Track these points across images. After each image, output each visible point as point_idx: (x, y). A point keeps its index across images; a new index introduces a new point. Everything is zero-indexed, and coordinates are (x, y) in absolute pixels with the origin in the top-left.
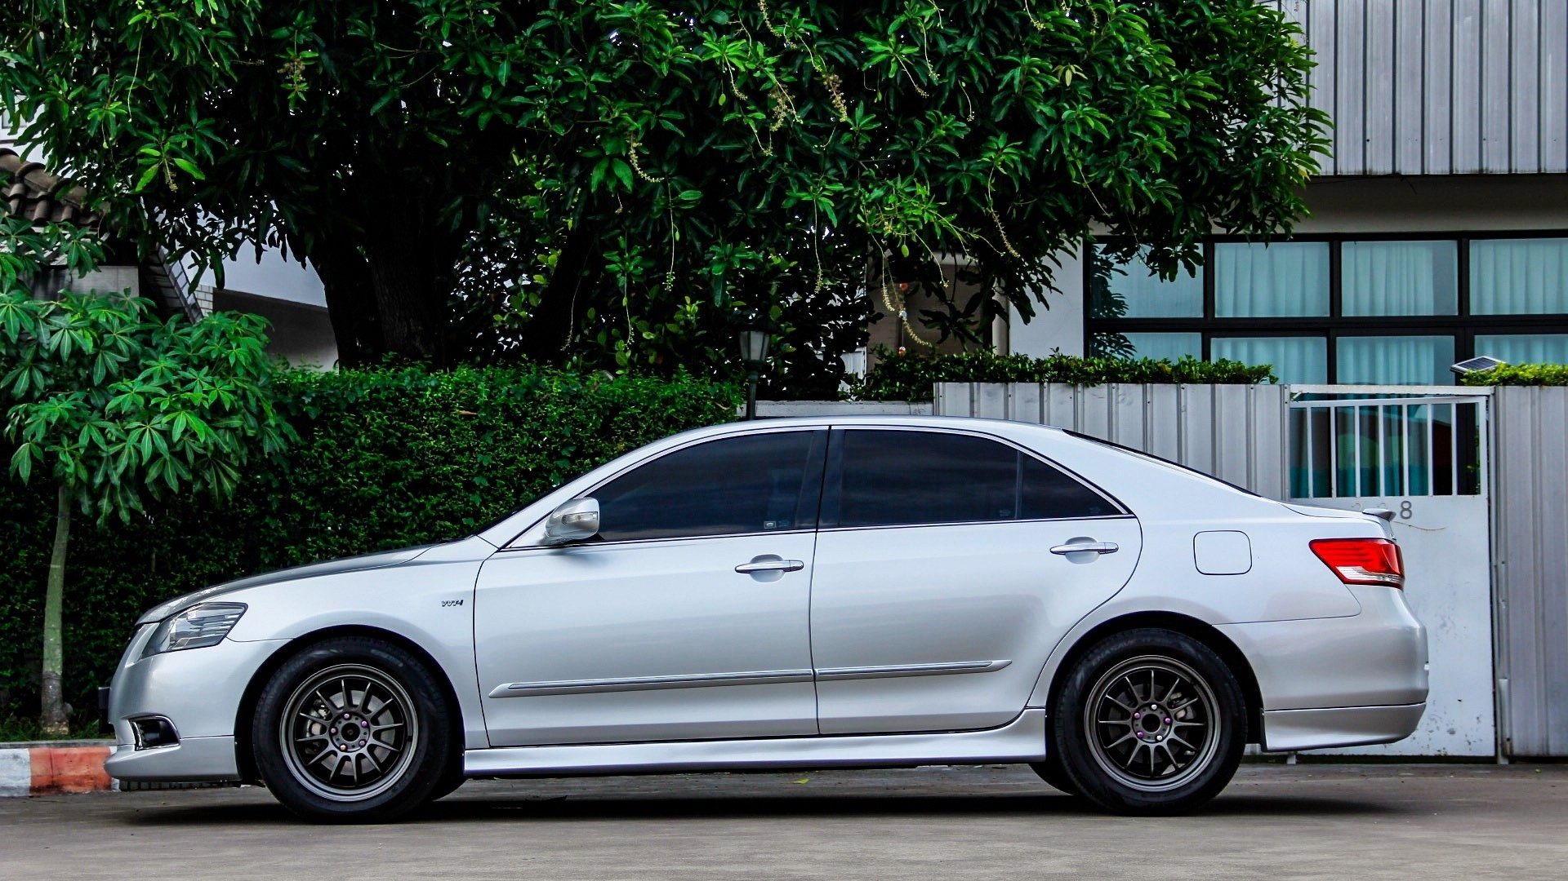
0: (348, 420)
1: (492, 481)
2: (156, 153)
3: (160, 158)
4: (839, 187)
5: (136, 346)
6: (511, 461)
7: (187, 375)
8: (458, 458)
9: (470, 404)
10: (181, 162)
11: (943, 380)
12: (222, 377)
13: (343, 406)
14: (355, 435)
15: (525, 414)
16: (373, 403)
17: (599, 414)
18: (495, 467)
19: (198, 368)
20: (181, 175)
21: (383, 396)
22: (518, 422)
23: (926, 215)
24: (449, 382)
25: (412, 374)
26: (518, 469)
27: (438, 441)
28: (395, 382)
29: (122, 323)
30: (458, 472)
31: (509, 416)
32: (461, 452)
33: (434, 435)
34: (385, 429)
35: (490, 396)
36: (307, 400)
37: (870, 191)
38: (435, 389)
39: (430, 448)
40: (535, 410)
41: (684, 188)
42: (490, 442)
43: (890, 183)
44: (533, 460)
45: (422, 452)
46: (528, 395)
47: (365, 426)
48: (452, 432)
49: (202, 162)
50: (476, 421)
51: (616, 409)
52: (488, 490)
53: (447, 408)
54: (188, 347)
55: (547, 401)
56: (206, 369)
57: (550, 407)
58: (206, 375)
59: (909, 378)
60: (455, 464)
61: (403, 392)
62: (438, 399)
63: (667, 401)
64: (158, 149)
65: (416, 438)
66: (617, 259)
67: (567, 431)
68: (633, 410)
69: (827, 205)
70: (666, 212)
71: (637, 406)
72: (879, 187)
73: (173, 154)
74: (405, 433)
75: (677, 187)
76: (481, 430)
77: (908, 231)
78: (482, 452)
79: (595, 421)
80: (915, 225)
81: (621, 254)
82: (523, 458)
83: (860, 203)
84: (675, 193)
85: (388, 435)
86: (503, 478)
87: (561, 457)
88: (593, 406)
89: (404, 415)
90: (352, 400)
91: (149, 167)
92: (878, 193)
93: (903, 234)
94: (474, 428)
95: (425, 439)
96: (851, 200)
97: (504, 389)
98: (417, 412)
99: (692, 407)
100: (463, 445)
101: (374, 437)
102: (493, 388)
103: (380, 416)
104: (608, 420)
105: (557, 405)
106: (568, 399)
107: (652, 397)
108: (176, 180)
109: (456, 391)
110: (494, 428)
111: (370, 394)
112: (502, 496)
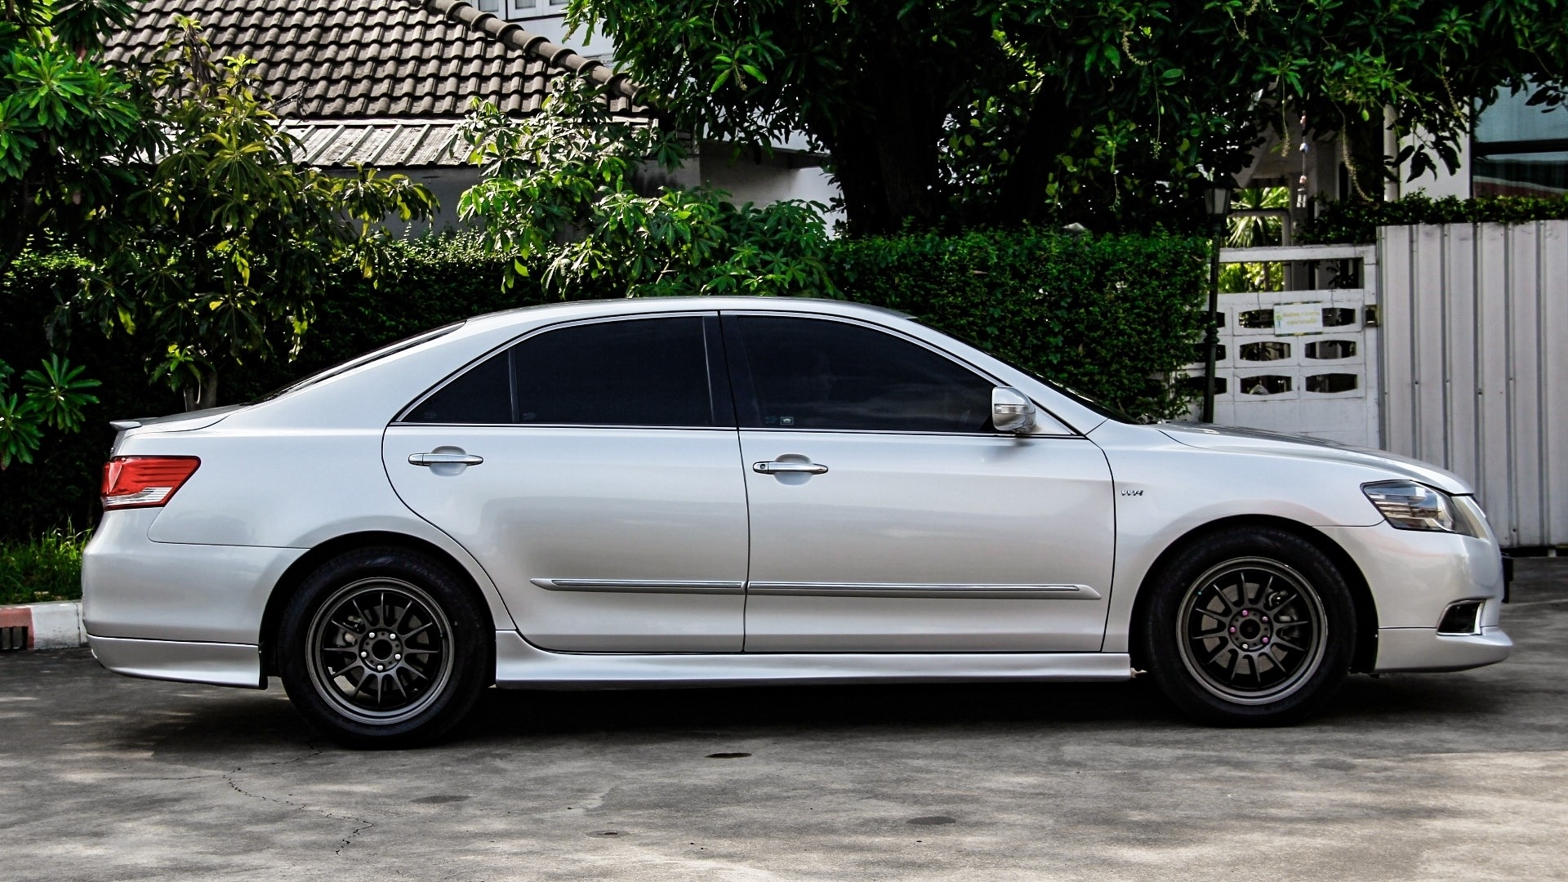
0: (880, 283)
1: (1002, 330)
2: (728, 60)
3: (730, 64)
4: (1304, 61)
5: (724, 233)
6: (1015, 314)
7: (767, 258)
8: (972, 311)
9: (983, 265)
10: (750, 69)
11: (1386, 224)
12: (794, 258)
13: (876, 270)
14: (886, 293)
15: (1029, 272)
16: (901, 267)
17: (1092, 268)
18: (1004, 318)
19: (775, 250)
20: (749, 79)
21: (909, 261)
22: (1023, 279)
23: (1384, 82)
24: (964, 246)
25: (932, 240)
26: (1024, 320)
27: (956, 297)
28: (919, 249)
29: (712, 214)
30: (973, 323)
31: (1016, 274)
32: (975, 306)
33: (952, 292)
34: (910, 288)
35: (998, 257)
36: (848, 267)
37: (1332, 64)
38: (952, 253)
39: (949, 303)
40: (1037, 267)
41: (1167, 68)
42: (1000, 296)
43: (1351, 55)
44: (1036, 311)
45: (942, 307)
46: (1031, 256)
47: (895, 288)
48: (968, 289)
49: (764, 69)
50: (987, 280)
51: (1107, 264)
52: (998, 338)
53: (963, 269)
54: (763, 233)
55: (1047, 260)
56: (781, 252)
57: (1050, 265)
58: (782, 257)
59: (1354, 223)
60: (971, 316)
61: (924, 256)
62: (954, 262)
63: (1151, 257)
64: (729, 57)
65: (937, 296)
66: (1105, 131)
67: (1065, 286)
68: (1122, 265)
69: (1294, 78)
70: (1152, 90)
71: (1125, 261)
72: (1340, 59)
73: (741, 61)
74: (928, 291)
75: (1161, 67)
76: (992, 287)
77: (1368, 97)
78: (993, 306)
79: (1089, 275)
80: (1373, 91)
81: (1110, 128)
82: (1028, 310)
83: (1323, 74)
84: (1159, 73)
85: (914, 294)
86: (1011, 327)
87: (1059, 307)
88: (1086, 263)
89: (927, 276)
90: (883, 265)
91: (722, 71)
92: (1339, 65)
93: (1363, 100)
94: (986, 285)
95: (945, 296)
96: (1314, 73)
97: (1011, 251)
98: (937, 273)
99: (1172, 260)
100: (977, 300)
101: (901, 295)
102: (1002, 249)
103: (907, 279)
104: (1100, 274)
105: (1056, 263)
106: (1064, 257)
107: (1137, 253)
108: (745, 82)
109: (970, 254)
110: (1002, 285)
111: (898, 260)
112: (1010, 342)
